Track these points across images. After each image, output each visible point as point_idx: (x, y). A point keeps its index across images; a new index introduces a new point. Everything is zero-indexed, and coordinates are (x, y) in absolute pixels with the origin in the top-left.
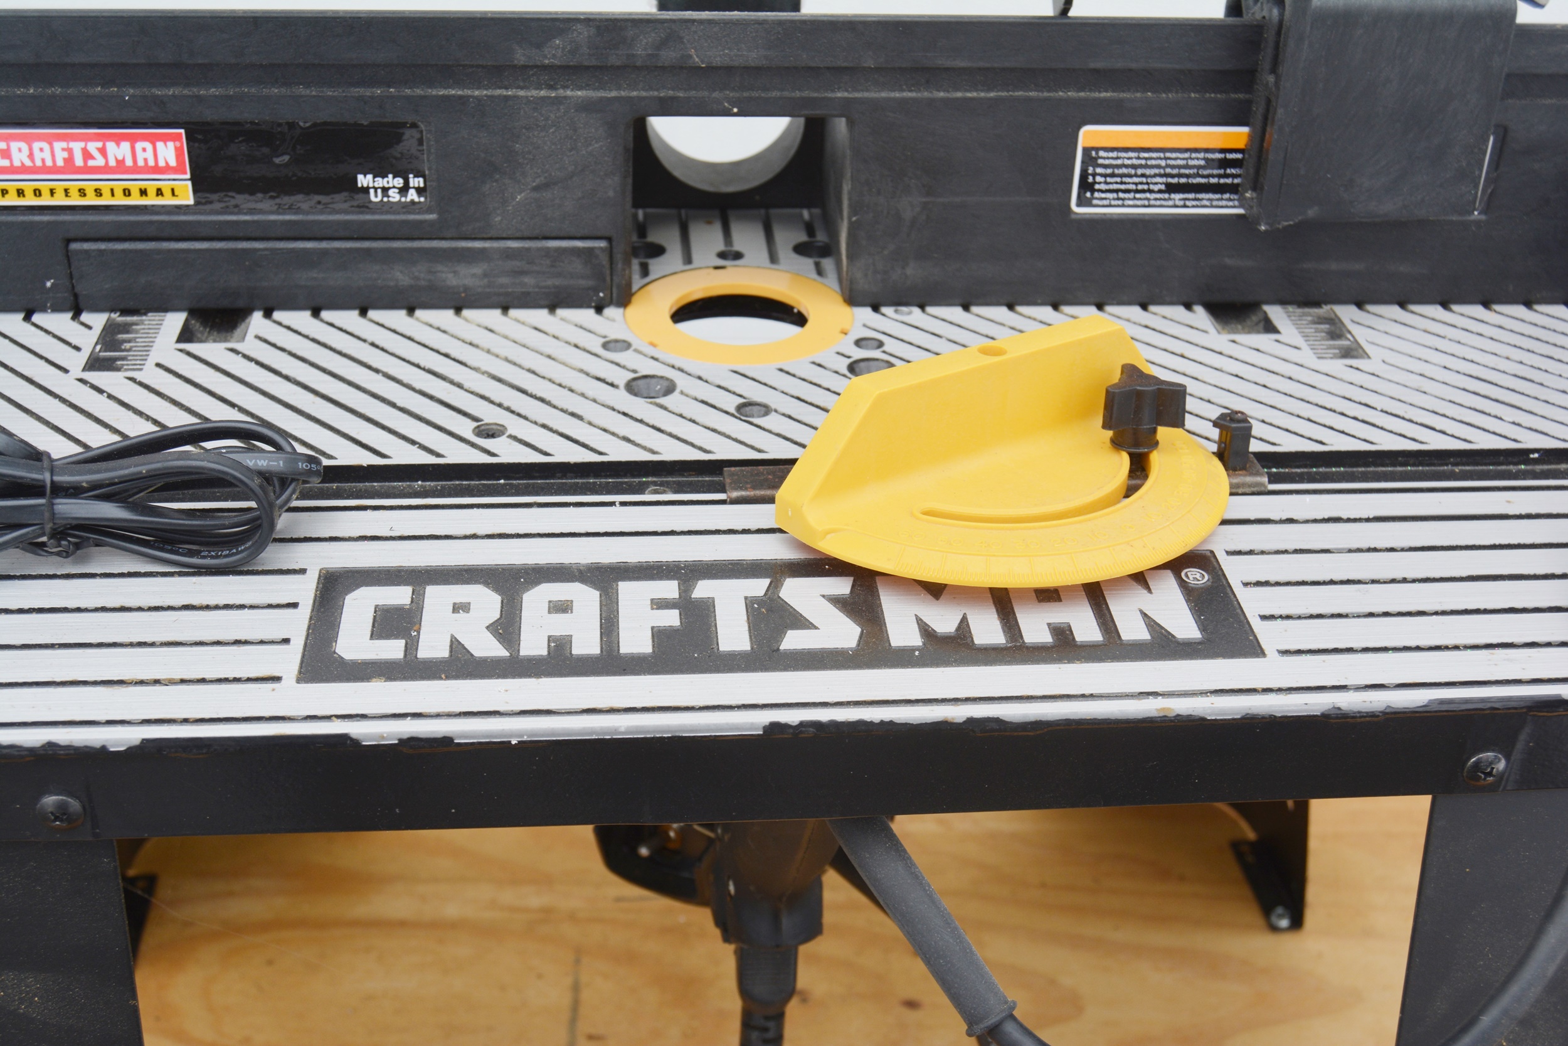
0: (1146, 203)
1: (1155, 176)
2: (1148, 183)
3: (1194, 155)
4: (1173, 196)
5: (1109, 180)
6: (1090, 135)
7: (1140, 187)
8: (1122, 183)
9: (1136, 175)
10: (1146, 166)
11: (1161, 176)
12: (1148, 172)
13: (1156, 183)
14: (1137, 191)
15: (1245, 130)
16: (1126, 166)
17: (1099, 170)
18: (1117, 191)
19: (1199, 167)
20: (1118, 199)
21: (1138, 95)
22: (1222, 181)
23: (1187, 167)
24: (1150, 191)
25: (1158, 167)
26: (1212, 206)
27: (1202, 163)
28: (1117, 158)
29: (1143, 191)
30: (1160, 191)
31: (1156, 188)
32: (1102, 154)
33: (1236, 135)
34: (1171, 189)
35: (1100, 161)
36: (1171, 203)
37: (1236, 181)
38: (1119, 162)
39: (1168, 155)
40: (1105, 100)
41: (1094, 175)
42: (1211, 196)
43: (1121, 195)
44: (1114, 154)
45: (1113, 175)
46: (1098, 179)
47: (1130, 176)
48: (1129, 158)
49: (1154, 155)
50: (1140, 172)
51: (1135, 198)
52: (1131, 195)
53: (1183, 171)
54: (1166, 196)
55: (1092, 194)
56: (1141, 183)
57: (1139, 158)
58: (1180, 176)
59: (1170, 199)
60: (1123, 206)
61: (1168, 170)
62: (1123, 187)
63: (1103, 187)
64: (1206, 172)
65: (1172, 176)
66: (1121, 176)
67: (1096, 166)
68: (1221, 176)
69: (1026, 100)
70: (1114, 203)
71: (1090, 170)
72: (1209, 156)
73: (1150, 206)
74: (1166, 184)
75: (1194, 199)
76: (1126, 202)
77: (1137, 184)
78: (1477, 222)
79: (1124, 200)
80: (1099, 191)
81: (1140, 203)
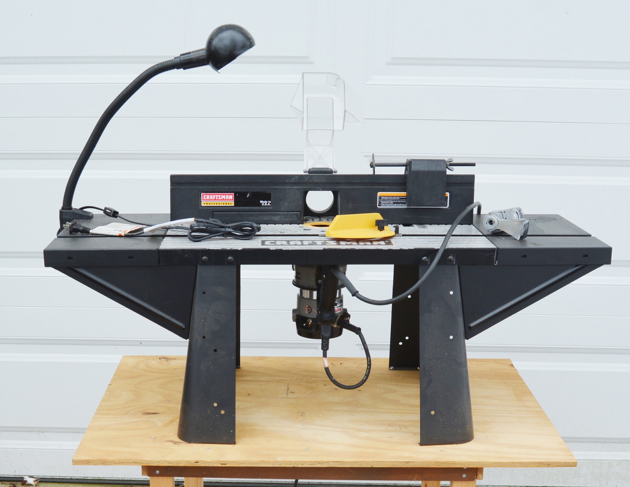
0: (390, 206)
1: (391, 201)
2: (390, 202)
3: (397, 197)
4: (395, 204)
5: (383, 201)
6: (379, 194)
7: (389, 203)
8: (386, 202)
9: (388, 201)
10: (389, 199)
11: (392, 201)
12: (390, 200)
13: (391, 202)
14: (388, 204)
15: (406, 193)
16: (386, 199)
17: (382, 200)
18: (385, 204)
19: (399, 199)
20: (385, 205)
21: (387, 187)
22: (403, 202)
23: (396, 199)
24: (391, 204)
25: (392, 199)
26: (402, 206)
27: (399, 198)
28: (384, 198)
29: (389, 204)
30: (392, 204)
31: (392, 203)
32: (382, 197)
33: (404, 194)
34: (394, 203)
35: (382, 198)
36: (394, 206)
37: (405, 202)
38: (385, 198)
39: (393, 197)
40: (381, 188)
41: (381, 201)
42: (401, 204)
43: (386, 204)
44: (384, 197)
45: (384, 201)
46: (382, 201)
47: (387, 201)
48: (387, 198)
49: (391, 197)
50: (389, 200)
51: (388, 205)
52: (387, 204)
53: (396, 200)
54: (393, 204)
55: (381, 204)
56: (389, 202)
57: (388, 198)
58: (396, 201)
59: (394, 205)
60: (386, 206)
61: (393, 200)
62: (386, 203)
63: (383, 203)
64: (400, 200)
65: (394, 201)
66: (386, 201)
67: (381, 199)
68: (402, 201)
69: (368, 188)
70: (385, 206)
71: (380, 200)
72: (400, 197)
73: (391, 206)
74: (393, 202)
75: (398, 205)
76: (387, 206)
77: (388, 202)
78: (449, 209)
79: (386, 205)
80: (382, 203)
81: (389, 206)
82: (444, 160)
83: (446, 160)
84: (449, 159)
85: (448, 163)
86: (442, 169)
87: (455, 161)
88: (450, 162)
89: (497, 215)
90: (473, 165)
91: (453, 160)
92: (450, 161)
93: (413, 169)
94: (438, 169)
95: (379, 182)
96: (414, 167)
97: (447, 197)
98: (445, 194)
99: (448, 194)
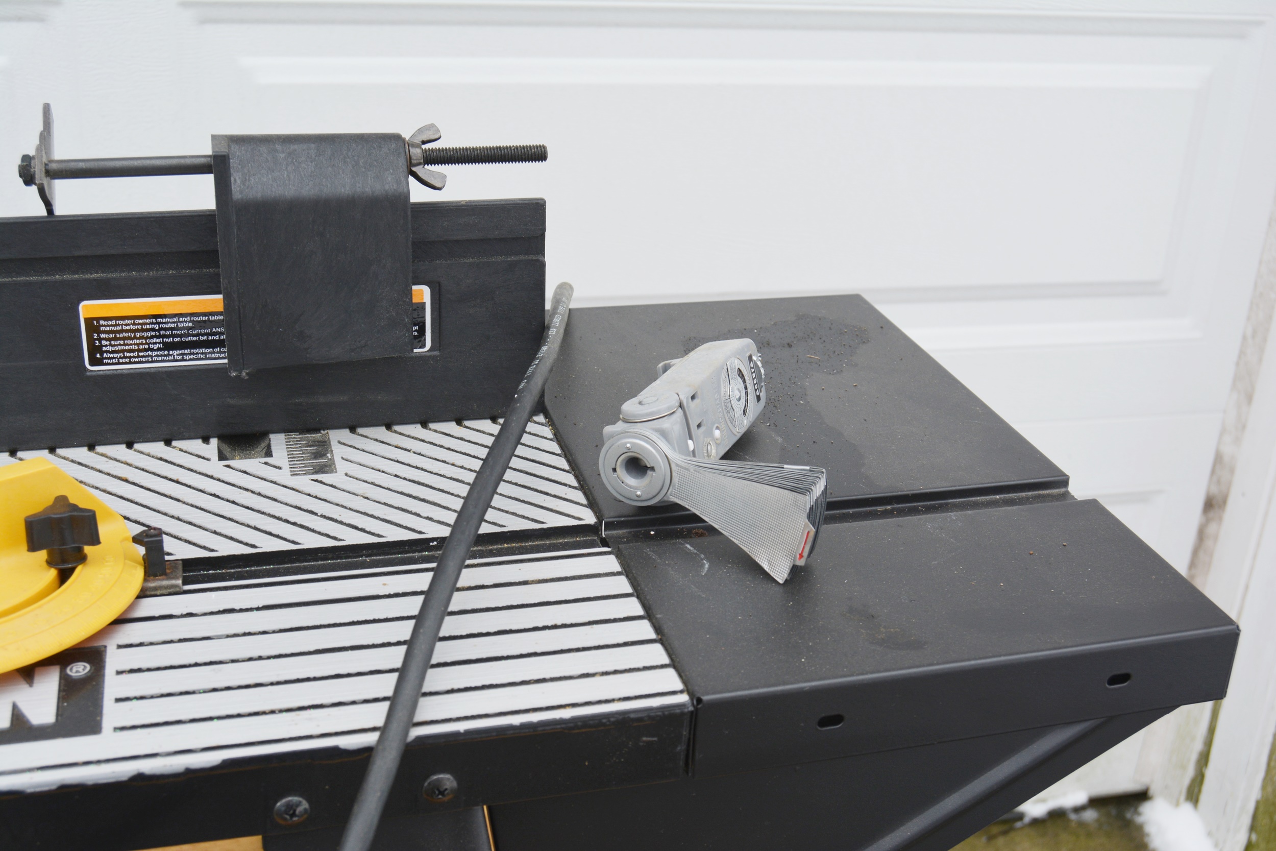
0: (150, 359)
1: (152, 337)
2: (146, 343)
3: (181, 319)
4: (171, 352)
5: (113, 343)
6: (88, 308)
7: (141, 347)
8: (125, 345)
9: (135, 338)
10: (143, 330)
11: (157, 337)
12: (145, 334)
13: (155, 343)
14: (139, 351)
15: (220, 297)
16: (127, 331)
17: (102, 336)
18: (123, 351)
19: (189, 328)
20: (125, 357)
21: (123, 274)
22: (210, 338)
23: (177, 329)
24: (152, 350)
25: (153, 330)
26: (206, 359)
27: (190, 325)
28: (116, 325)
29: (145, 350)
30: (159, 349)
31: (156, 347)
32: (102, 322)
33: (213, 302)
34: (168, 347)
35: (102, 328)
36: (170, 358)
37: (222, 337)
38: (119, 328)
39: (159, 320)
40: (95, 280)
41: (100, 340)
42: (204, 350)
43: (127, 354)
44: (113, 322)
45: (115, 339)
46: (104, 343)
47: (130, 338)
48: (126, 325)
49: (148, 321)
50: (138, 335)
51: (138, 357)
52: (136, 354)
53: (175, 332)
54: (166, 353)
55: (102, 355)
56: (142, 344)
57: (134, 324)
58: (174, 336)
59: (169, 355)
60: (130, 363)
61: (162, 332)
62: (127, 348)
63: (109, 348)
64: (195, 332)
65: (168, 337)
66: (124, 339)
67: (99, 332)
68: (207, 334)
69: (29, 284)
70: (121, 361)
71: (96, 336)
72: (196, 319)
73: (152, 362)
74: (164, 343)
75: (191, 354)
76: (133, 360)
77: (138, 345)
78: (434, 357)
79: (130, 357)
80: (107, 352)
81: (144, 359)
82: (397, 138)
83: (407, 136)
84: (420, 131)
85: (416, 153)
86: (387, 187)
87: (447, 142)
88: (424, 143)
89: (663, 434)
90: (537, 155)
91: (438, 131)
92: (425, 138)
93: (241, 192)
94: (368, 190)
95: (77, 253)
96: (243, 182)
97: (423, 305)
98: (409, 293)
99: (423, 294)
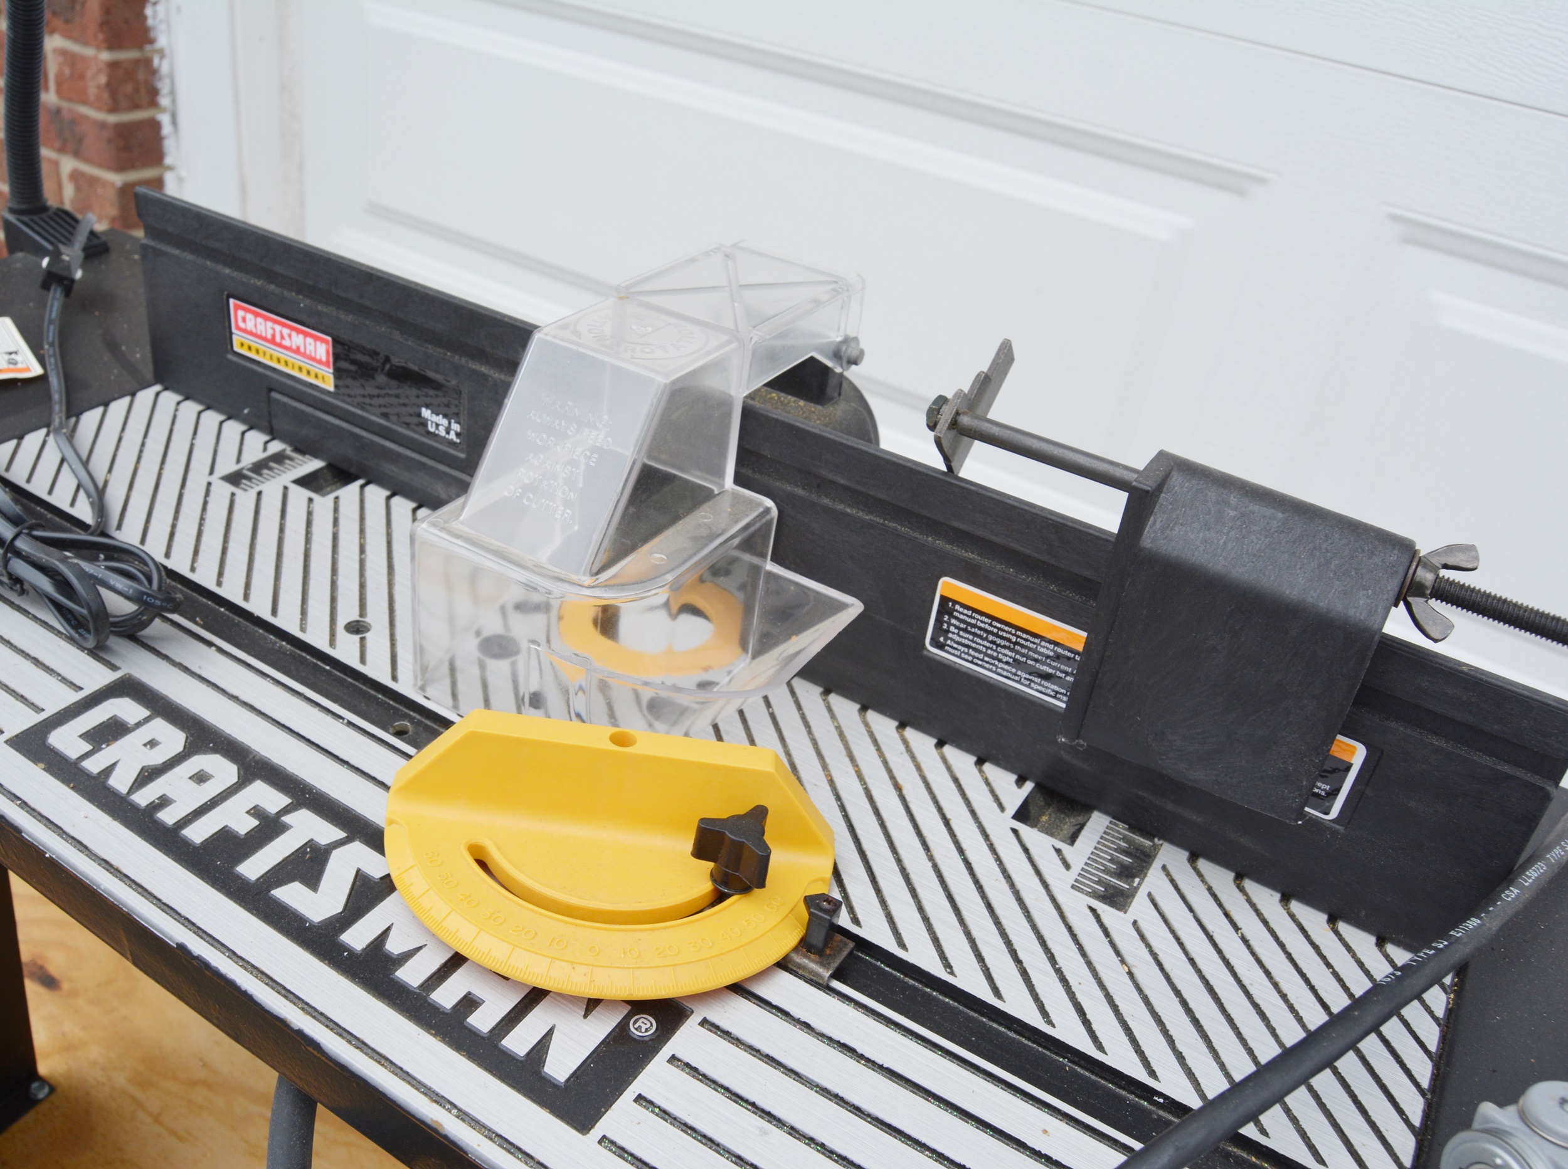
0: (994, 668)
1: (1004, 647)
2: (996, 650)
3: (1043, 643)
4: (1019, 672)
5: (961, 633)
6: (948, 586)
7: (989, 652)
8: (974, 640)
9: (986, 639)
10: (997, 635)
11: (1010, 649)
12: (999, 641)
13: (1006, 655)
14: (986, 654)
15: (1085, 635)
16: (980, 629)
17: (953, 621)
18: (969, 646)
19: (1048, 657)
20: (968, 654)
21: (999, 567)
22: (1059, 674)
23: (1035, 650)
24: (1000, 661)
25: (1009, 640)
27: (1051, 654)
28: (971, 617)
29: (992, 657)
30: (1007, 663)
31: (1005, 659)
32: (957, 607)
33: (1077, 637)
34: (1018, 665)
35: (956, 614)
36: (1017, 678)
37: (1069, 678)
38: (973, 621)
39: (1019, 633)
40: (966, 560)
41: (949, 624)
42: (1056, 688)
43: (971, 652)
44: (969, 613)
45: (965, 630)
46: (952, 629)
47: (981, 636)
48: (982, 622)
49: (1006, 628)
50: (991, 638)
51: (982, 660)
52: (981, 656)
53: (1031, 653)
54: (1013, 670)
55: (944, 641)
56: (991, 649)
57: (990, 625)
58: (1028, 656)
59: (1015, 674)
61: (1018, 647)
62: (974, 645)
63: (955, 637)
64: (1054, 663)
65: (1022, 654)
66: (975, 634)
67: (951, 614)
68: (1066, 673)
69: (897, 533)
70: (963, 655)
71: (946, 617)
72: (1060, 650)
73: (996, 672)
74: (1015, 659)
75: (1040, 685)
76: (976, 661)
77: (987, 648)
78: (1334, 830)
79: (975, 656)
80: (952, 640)
81: (988, 665)
82: (1406, 544)
85: (1425, 578)
88: (1445, 567)
92: (1451, 563)
95: (957, 524)
96: (1163, 528)
97: (1347, 764)
99: (1354, 750)
